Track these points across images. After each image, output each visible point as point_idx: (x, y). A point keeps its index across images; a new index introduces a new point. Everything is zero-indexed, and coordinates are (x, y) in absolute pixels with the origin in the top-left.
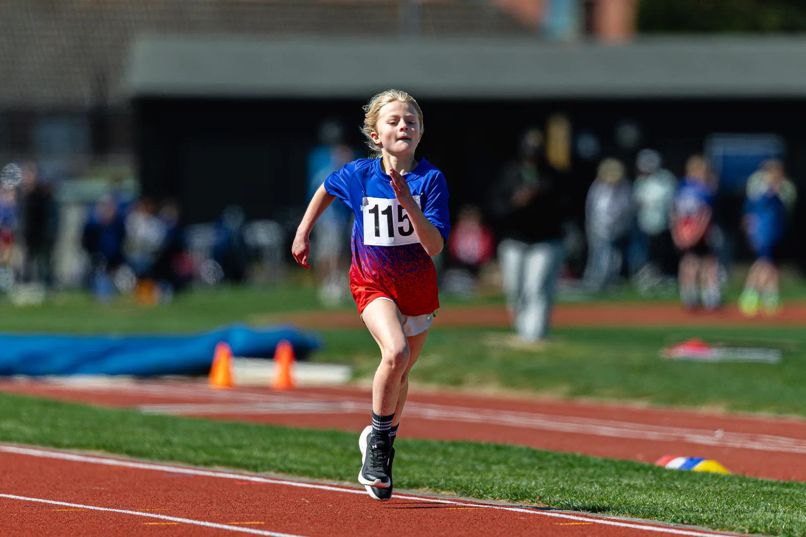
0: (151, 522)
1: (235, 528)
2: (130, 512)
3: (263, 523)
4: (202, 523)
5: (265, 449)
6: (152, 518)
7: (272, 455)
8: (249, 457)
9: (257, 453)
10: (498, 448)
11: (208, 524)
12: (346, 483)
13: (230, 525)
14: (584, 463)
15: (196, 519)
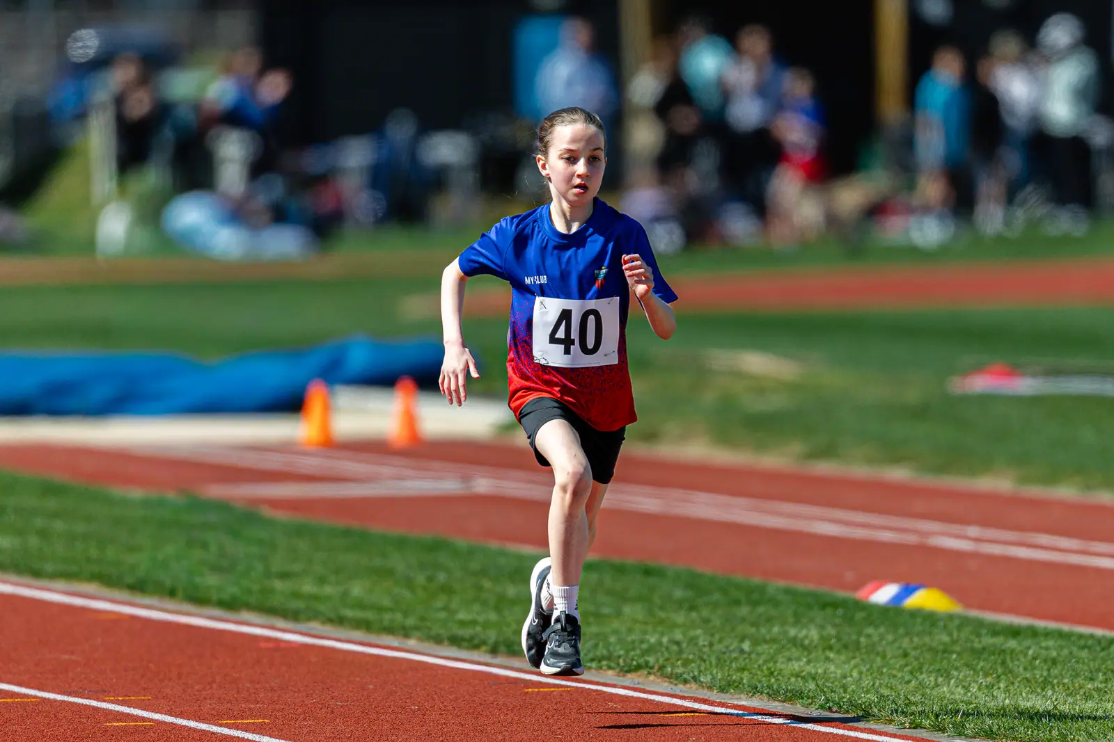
0: (118, 721)
1: (226, 731)
2: (94, 703)
3: (266, 721)
4: (185, 722)
5: (322, 580)
6: (122, 714)
7: (328, 590)
8: (296, 595)
9: (308, 587)
10: (648, 572)
11: (192, 724)
12: (412, 643)
13: (221, 725)
14: (755, 596)
15: (181, 715)
